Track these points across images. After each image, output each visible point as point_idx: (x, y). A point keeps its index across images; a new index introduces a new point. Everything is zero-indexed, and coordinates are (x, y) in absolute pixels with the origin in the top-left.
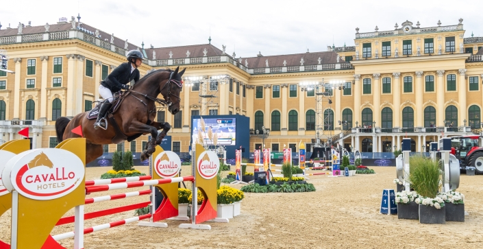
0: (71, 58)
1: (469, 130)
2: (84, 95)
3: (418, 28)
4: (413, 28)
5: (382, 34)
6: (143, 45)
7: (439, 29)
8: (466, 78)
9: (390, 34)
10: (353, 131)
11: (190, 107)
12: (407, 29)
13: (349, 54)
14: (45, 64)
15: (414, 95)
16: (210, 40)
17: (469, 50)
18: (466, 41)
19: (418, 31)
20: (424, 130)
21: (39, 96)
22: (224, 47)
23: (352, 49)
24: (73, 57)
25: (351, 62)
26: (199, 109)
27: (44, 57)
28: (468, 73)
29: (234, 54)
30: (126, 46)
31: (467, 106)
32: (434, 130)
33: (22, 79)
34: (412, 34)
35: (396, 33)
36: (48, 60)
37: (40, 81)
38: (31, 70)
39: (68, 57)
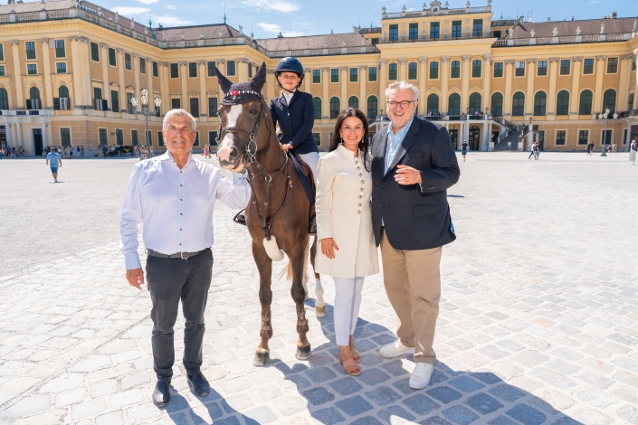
0: (74, 40)
1: (491, 117)
2: (92, 81)
3: (447, 9)
4: (442, 9)
5: (409, 16)
6: (150, 24)
7: (467, 11)
8: (491, 64)
9: (418, 15)
10: (378, 119)
11: (207, 93)
12: (435, 10)
13: (375, 36)
14: (45, 46)
15: (440, 82)
16: (225, 19)
17: (497, 34)
18: (493, 24)
19: (447, 12)
20: (447, 118)
21: (43, 82)
22: (241, 28)
23: (379, 30)
24: (76, 40)
25: (377, 45)
26: (216, 96)
27: (44, 39)
28: (494, 59)
29: (252, 35)
30: (133, 25)
31: (490, 93)
32: (458, 119)
33: (22, 64)
34: (440, 15)
35: (424, 13)
36: (48, 42)
37: (42, 66)
38: (31, 54)
39: (71, 38)
